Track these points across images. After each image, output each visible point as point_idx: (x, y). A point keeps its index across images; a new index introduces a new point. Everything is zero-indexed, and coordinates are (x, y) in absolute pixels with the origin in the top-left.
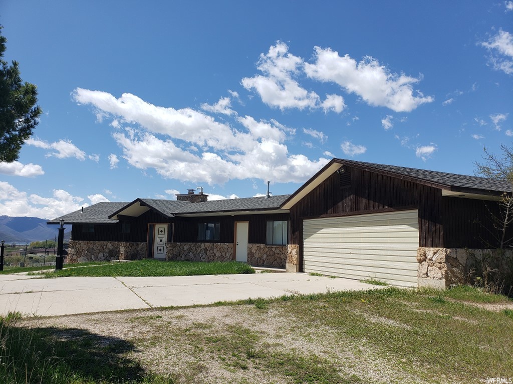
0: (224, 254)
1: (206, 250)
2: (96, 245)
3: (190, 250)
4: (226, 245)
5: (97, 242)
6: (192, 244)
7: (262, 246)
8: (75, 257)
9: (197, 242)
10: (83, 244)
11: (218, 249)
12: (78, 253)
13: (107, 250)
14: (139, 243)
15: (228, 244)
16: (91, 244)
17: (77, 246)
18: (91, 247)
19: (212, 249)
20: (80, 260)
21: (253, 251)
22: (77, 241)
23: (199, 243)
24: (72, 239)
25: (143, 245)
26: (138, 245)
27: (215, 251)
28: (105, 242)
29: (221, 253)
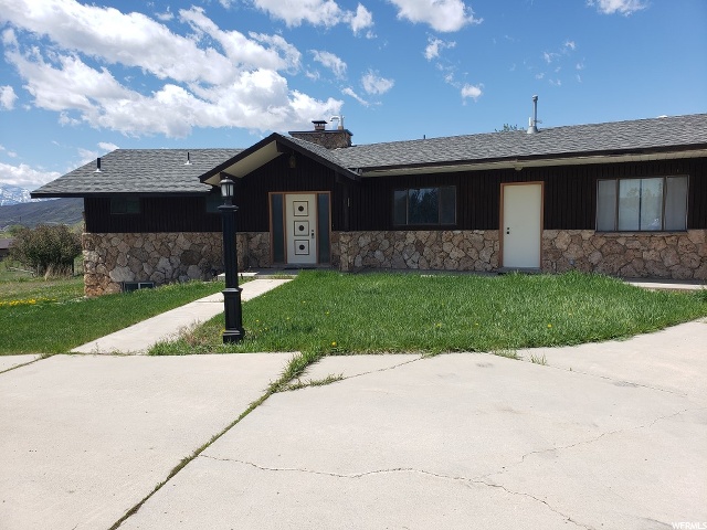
0: (472, 253)
1: (419, 246)
2: (150, 242)
3: (374, 247)
4: (478, 235)
5: (152, 236)
6: (381, 235)
7: (587, 234)
8: (102, 269)
9: (391, 228)
10: (117, 241)
11: (456, 243)
12: (109, 260)
13: (177, 252)
14: (252, 234)
15: (483, 232)
16: (138, 240)
17: (103, 245)
18: (138, 244)
19: (439, 242)
20: (115, 275)
21: (560, 244)
22: (102, 235)
23: (402, 233)
24: (88, 229)
25: (262, 239)
26: (249, 239)
27: (447, 247)
28: (171, 235)
29: (466, 250)
